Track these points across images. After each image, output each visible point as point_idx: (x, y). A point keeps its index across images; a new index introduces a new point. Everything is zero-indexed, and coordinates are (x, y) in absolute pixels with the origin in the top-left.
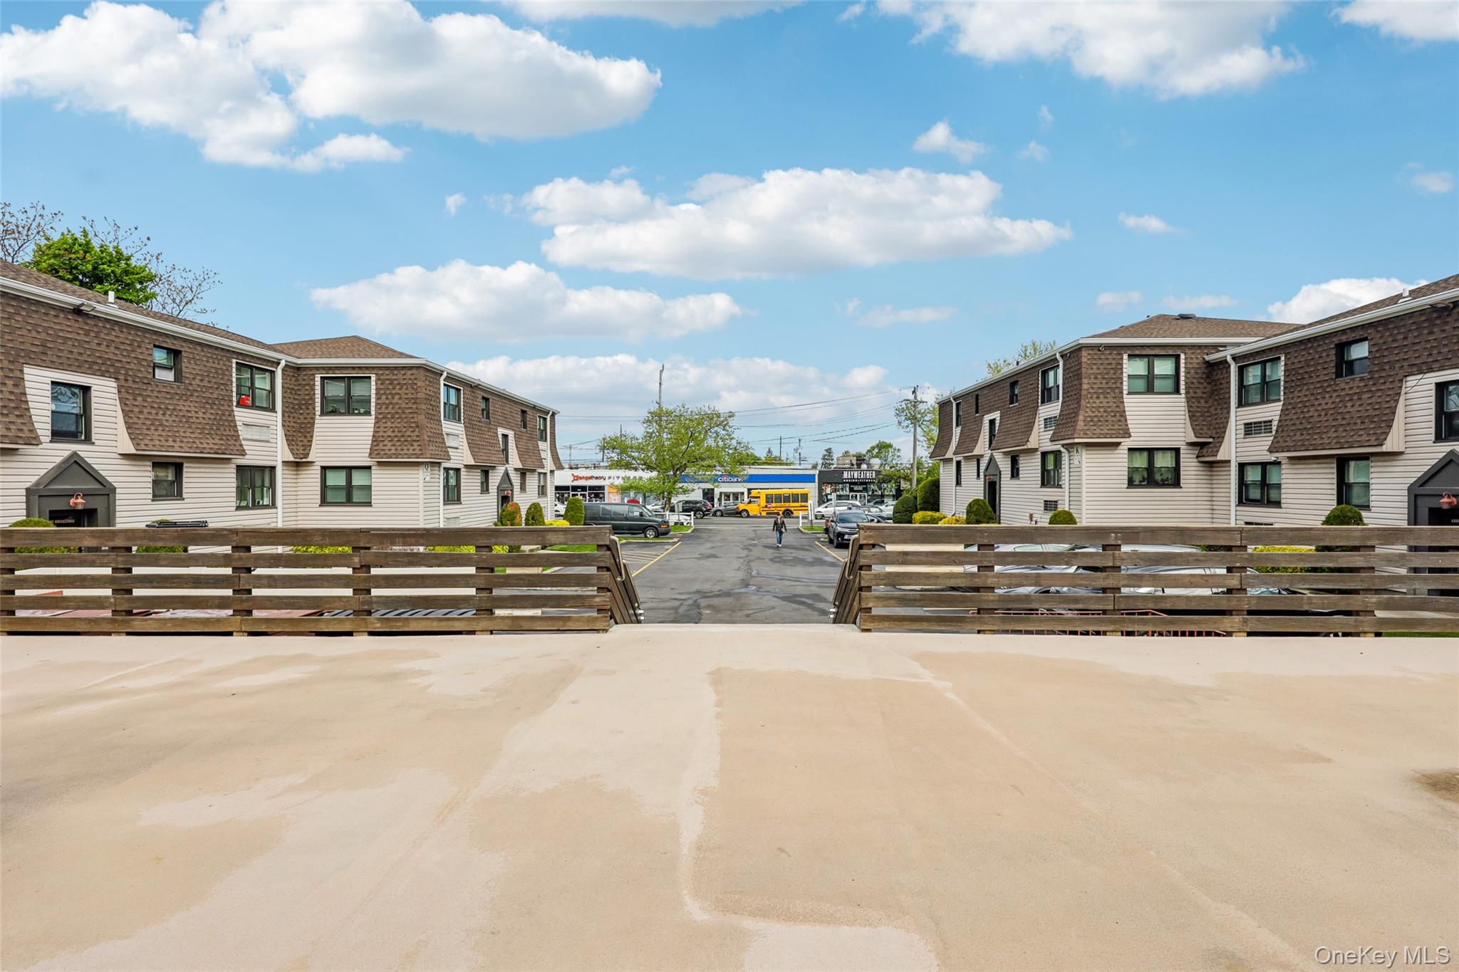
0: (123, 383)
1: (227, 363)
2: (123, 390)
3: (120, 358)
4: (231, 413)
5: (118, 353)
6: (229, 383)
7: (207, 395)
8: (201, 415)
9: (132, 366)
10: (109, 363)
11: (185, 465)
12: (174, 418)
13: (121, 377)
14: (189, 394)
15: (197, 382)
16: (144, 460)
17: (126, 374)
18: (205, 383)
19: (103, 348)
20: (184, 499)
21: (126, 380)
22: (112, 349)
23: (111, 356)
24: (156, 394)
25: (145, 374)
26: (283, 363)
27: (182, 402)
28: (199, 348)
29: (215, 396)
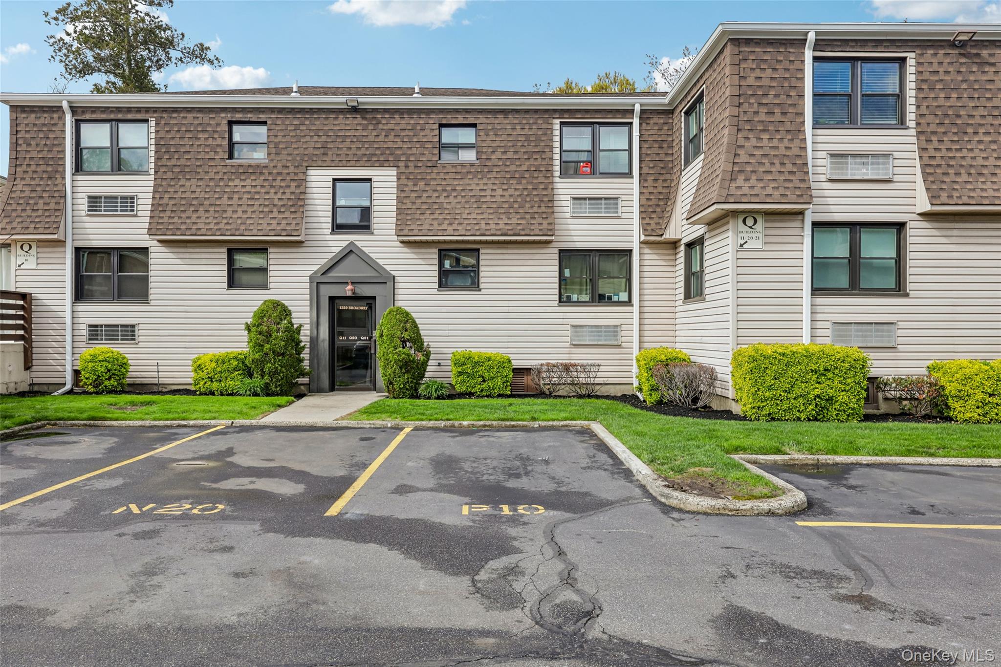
0: (403, 169)
1: (544, 126)
2: (403, 177)
3: (400, 145)
4: (549, 186)
5: (399, 140)
6: (547, 150)
7: (513, 168)
8: (500, 192)
9: (414, 151)
10: (388, 152)
11: (481, 251)
12: (459, 199)
13: (402, 164)
14: (486, 170)
15: (498, 154)
16: (430, 247)
17: (408, 160)
18: (510, 155)
19: (381, 138)
20: (480, 290)
21: (407, 166)
22: (391, 138)
23: (390, 145)
24: (442, 176)
25: (430, 157)
26: (637, 108)
27: (476, 181)
28: (500, 116)
29: (525, 168)
